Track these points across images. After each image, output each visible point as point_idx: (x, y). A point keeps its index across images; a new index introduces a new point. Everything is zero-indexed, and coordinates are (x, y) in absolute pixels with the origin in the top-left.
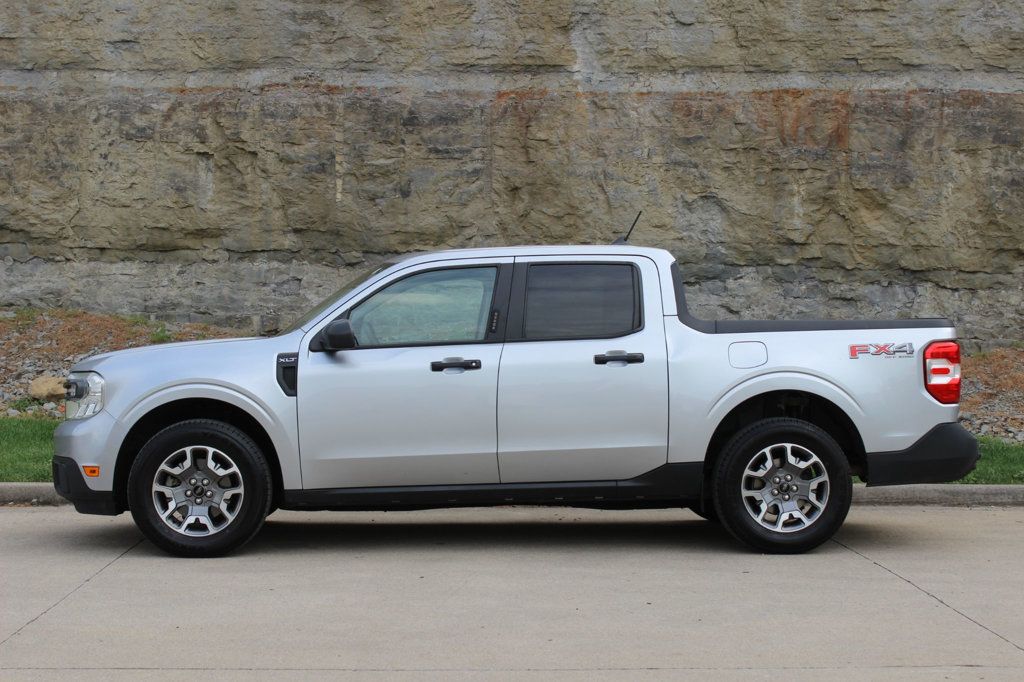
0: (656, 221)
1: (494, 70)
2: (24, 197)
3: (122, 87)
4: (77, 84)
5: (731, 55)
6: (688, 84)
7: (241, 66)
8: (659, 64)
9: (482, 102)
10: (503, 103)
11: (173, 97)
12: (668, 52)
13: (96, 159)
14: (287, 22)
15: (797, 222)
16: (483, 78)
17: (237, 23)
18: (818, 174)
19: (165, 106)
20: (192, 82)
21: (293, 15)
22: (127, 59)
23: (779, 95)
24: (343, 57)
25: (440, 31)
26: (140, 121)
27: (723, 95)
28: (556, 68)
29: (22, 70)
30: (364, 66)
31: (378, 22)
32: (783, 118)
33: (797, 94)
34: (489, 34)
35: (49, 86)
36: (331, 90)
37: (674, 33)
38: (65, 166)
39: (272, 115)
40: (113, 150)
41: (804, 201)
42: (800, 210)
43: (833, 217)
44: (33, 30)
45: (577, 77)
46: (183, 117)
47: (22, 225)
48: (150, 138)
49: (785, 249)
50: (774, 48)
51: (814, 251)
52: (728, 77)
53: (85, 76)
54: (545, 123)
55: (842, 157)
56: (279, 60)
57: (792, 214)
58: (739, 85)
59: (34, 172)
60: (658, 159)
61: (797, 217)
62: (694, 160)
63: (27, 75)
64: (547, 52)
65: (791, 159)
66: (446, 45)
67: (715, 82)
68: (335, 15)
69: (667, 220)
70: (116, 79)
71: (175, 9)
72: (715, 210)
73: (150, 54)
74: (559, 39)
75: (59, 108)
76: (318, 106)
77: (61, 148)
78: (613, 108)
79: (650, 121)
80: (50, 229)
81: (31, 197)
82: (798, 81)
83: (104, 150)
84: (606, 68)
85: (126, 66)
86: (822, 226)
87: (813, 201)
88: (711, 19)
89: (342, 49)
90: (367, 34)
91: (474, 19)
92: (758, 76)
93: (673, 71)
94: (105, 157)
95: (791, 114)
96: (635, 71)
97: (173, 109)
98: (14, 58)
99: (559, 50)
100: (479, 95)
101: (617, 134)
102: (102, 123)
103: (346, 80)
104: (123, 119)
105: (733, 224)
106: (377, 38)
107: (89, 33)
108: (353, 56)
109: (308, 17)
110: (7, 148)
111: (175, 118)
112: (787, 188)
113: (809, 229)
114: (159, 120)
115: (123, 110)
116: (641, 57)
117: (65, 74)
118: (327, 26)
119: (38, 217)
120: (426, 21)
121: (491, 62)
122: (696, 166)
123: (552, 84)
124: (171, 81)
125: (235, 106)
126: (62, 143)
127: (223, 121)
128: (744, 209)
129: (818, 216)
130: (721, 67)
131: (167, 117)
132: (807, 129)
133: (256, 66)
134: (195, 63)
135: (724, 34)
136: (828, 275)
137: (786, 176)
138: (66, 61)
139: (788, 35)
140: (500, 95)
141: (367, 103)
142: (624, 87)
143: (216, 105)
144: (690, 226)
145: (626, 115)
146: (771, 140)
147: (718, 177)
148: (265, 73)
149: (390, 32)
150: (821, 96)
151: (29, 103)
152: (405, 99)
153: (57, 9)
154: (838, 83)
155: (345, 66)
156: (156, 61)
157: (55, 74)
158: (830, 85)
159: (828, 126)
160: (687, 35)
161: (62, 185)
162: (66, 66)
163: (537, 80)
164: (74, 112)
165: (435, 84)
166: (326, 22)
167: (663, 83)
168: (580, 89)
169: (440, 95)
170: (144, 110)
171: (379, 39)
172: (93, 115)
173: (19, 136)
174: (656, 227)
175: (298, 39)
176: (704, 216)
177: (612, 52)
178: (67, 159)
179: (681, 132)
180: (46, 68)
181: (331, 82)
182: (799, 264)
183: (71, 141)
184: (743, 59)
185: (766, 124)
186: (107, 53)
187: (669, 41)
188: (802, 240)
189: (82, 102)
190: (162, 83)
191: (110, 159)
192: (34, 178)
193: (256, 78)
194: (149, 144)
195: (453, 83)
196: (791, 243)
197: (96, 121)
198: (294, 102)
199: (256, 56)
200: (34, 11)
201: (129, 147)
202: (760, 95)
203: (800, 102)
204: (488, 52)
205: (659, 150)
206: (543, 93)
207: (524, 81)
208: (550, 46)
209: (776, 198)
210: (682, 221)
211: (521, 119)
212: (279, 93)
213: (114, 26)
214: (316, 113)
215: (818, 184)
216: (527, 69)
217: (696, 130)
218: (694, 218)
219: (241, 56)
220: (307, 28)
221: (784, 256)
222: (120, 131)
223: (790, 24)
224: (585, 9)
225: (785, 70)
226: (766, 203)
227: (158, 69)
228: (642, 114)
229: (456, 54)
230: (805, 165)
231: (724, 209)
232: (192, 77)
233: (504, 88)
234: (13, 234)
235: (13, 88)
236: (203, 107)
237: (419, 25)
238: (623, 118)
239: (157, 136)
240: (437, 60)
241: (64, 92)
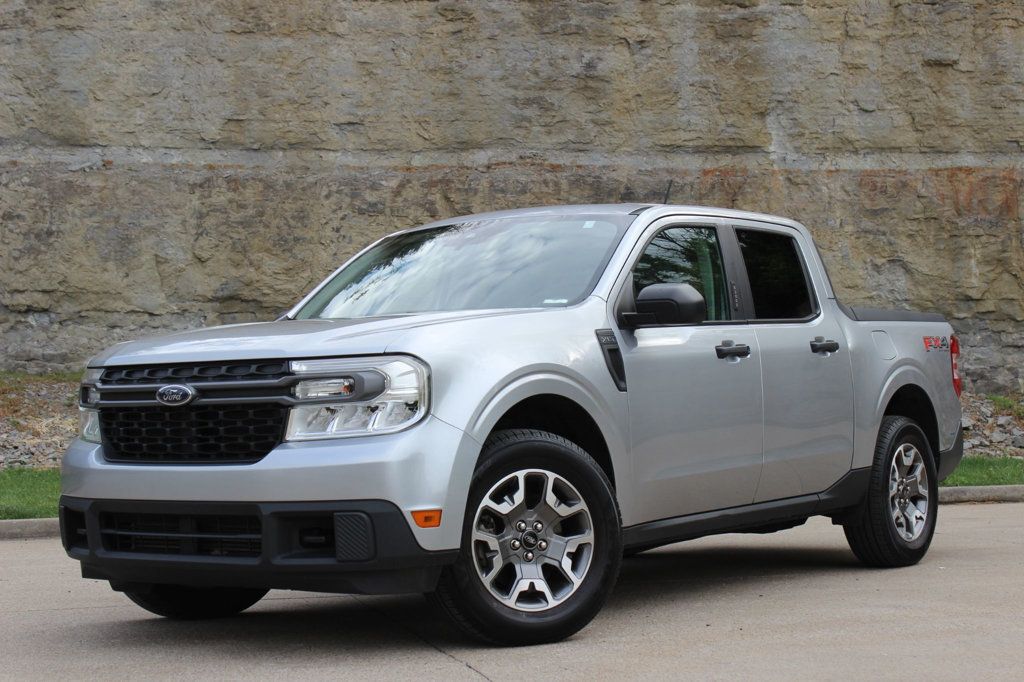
0: (849, 283)
1: (697, 150)
2: (258, 268)
3: (348, 166)
4: (303, 164)
5: (909, 138)
6: (868, 163)
7: (465, 146)
8: (845, 146)
9: (689, 179)
10: (709, 179)
11: (400, 175)
12: (853, 136)
13: (328, 232)
14: (509, 107)
15: (974, 281)
16: (688, 158)
17: (461, 107)
18: (993, 240)
19: (394, 183)
20: (417, 161)
21: (515, 101)
22: (352, 140)
23: (954, 173)
24: (563, 139)
25: (647, 116)
26: (371, 197)
27: (905, 173)
28: (754, 149)
29: (248, 149)
30: (581, 147)
31: (592, 108)
32: (957, 192)
33: (969, 171)
34: (694, 119)
35: (276, 163)
36: (555, 168)
37: (857, 119)
38: (297, 240)
39: (503, 191)
40: (345, 224)
41: (979, 263)
42: (976, 270)
43: (1006, 276)
44: (261, 113)
45: (773, 157)
46: (409, 193)
47: (256, 295)
48: (382, 212)
49: (962, 305)
50: (946, 132)
51: (989, 305)
52: (906, 156)
53: (311, 155)
54: (749, 197)
55: (1012, 225)
56: (503, 141)
57: (970, 274)
58: (915, 164)
59: (268, 245)
60: (849, 228)
61: (974, 276)
62: (882, 228)
63: (253, 154)
64: (747, 135)
65: (968, 227)
66: (656, 129)
67: (895, 161)
68: (554, 100)
69: (859, 282)
70: (343, 159)
71: (399, 93)
72: (900, 272)
73: (375, 135)
74: (757, 124)
75: (288, 185)
76: (546, 182)
77: (292, 222)
78: (806, 184)
79: (840, 195)
80: (283, 299)
81: (265, 268)
82: (968, 160)
83: (336, 224)
84: (797, 149)
85: (350, 146)
86: (996, 284)
87: (988, 263)
88: (889, 107)
89: (561, 131)
90: (584, 118)
91: (680, 105)
92: (933, 156)
93: (856, 152)
94: (338, 230)
95: (965, 189)
96: (823, 151)
97: (402, 186)
98: (241, 138)
99: (758, 133)
100: (685, 173)
101: (812, 207)
102: (333, 199)
103: (565, 159)
104: (354, 195)
105: (917, 283)
106: (593, 121)
107: (317, 115)
108: (572, 138)
109: (528, 102)
110: (241, 223)
111: (404, 193)
112: (964, 251)
113: (984, 286)
114: (388, 196)
115: (353, 187)
116: (829, 140)
117: (292, 154)
118: (547, 110)
119: (271, 287)
120: (633, 105)
121: (695, 143)
122: (884, 234)
123: (751, 162)
124: (398, 160)
125: (463, 183)
126: (293, 218)
127: (453, 196)
128: (926, 270)
129: (992, 276)
130: (900, 148)
131: (397, 193)
132: (980, 201)
133: (480, 146)
134: (420, 144)
135: (902, 120)
136: (1001, 326)
137: (963, 241)
138: (293, 141)
139: (958, 121)
140: (706, 173)
141: (590, 180)
142: (814, 166)
143: (446, 182)
144: (879, 286)
145: (819, 190)
146: (948, 211)
147: (904, 243)
148: (490, 153)
149: (604, 116)
150: (989, 173)
151: (260, 180)
152: (622, 176)
153: (284, 93)
154: (1001, 162)
155: (565, 147)
156: (380, 141)
157: (281, 154)
158: (996, 164)
159: (998, 198)
160: (869, 120)
161: (295, 258)
162: (292, 146)
163: (737, 159)
164: (304, 189)
165: (644, 163)
166: (545, 107)
167: (847, 163)
168: (776, 167)
169: (650, 173)
170: (374, 187)
171: (595, 123)
172: (324, 193)
173: (251, 211)
174: (849, 287)
175: (521, 122)
176: (891, 277)
177: (803, 135)
178: (298, 233)
179: (868, 204)
180: (272, 148)
181: (553, 161)
182: (974, 317)
183: (302, 217)
184: (919, 142)
185: (943, 197)
186: (333, 134)
187: (853, 125)
188: (978, 296)
189: (311, 179)
190: (385, 162)
191: (342, 233)
192: (268, 250)
193: (481, 157)
194: (381, 218)
195: (661, 162)
196: (969, 299)
197: (327, 197)
198: (523, 179)
199: (481, 137)
200: (263, 95)
201: (362, 221)
202: (937, 172)
203: (973, 179)
204: (694, 135)
205: (850, 220)
206: (745, 170)
207: (726, 161)
208: (749, 130)
209: (953, 261)
210: (872, 282)
211: (727, 193)
212: (508, 171)
213: (340, 110)
214: (545, 189)
215: (993, 248)
216: (728, 150)
217: (882, 202)
218: (882, 279)
219: (466, 137)
220: (529, 112)
221: (959, 310)
222: (352, 206)
223: (960, 112)
224: (781, 98)
225: (956, 151)
226: (946, 266)
227: (382, 148)
228: (831, 188)
229: (664, 136)
230: (981, 232)
231: (908, 271)
232: (417, 157)
233: (708, 166)
234: (244, 304)
235: (240, 167)
236: (431, 184)
237: (628, 111)
238: (816, 193)
239: (388, 211)
240: (646, 142)
241: (291, 170)
